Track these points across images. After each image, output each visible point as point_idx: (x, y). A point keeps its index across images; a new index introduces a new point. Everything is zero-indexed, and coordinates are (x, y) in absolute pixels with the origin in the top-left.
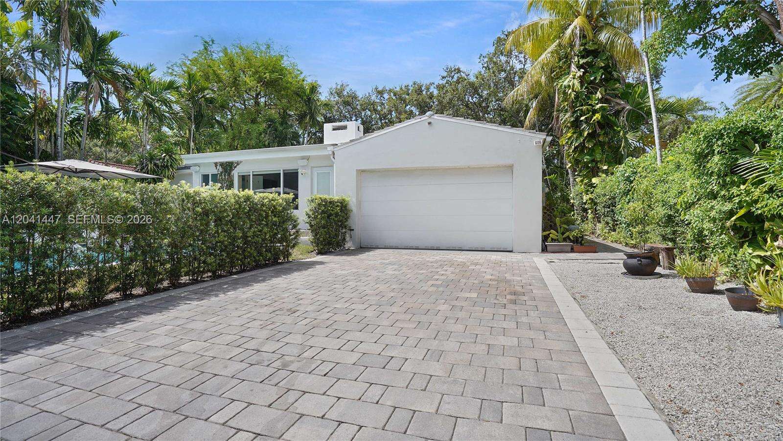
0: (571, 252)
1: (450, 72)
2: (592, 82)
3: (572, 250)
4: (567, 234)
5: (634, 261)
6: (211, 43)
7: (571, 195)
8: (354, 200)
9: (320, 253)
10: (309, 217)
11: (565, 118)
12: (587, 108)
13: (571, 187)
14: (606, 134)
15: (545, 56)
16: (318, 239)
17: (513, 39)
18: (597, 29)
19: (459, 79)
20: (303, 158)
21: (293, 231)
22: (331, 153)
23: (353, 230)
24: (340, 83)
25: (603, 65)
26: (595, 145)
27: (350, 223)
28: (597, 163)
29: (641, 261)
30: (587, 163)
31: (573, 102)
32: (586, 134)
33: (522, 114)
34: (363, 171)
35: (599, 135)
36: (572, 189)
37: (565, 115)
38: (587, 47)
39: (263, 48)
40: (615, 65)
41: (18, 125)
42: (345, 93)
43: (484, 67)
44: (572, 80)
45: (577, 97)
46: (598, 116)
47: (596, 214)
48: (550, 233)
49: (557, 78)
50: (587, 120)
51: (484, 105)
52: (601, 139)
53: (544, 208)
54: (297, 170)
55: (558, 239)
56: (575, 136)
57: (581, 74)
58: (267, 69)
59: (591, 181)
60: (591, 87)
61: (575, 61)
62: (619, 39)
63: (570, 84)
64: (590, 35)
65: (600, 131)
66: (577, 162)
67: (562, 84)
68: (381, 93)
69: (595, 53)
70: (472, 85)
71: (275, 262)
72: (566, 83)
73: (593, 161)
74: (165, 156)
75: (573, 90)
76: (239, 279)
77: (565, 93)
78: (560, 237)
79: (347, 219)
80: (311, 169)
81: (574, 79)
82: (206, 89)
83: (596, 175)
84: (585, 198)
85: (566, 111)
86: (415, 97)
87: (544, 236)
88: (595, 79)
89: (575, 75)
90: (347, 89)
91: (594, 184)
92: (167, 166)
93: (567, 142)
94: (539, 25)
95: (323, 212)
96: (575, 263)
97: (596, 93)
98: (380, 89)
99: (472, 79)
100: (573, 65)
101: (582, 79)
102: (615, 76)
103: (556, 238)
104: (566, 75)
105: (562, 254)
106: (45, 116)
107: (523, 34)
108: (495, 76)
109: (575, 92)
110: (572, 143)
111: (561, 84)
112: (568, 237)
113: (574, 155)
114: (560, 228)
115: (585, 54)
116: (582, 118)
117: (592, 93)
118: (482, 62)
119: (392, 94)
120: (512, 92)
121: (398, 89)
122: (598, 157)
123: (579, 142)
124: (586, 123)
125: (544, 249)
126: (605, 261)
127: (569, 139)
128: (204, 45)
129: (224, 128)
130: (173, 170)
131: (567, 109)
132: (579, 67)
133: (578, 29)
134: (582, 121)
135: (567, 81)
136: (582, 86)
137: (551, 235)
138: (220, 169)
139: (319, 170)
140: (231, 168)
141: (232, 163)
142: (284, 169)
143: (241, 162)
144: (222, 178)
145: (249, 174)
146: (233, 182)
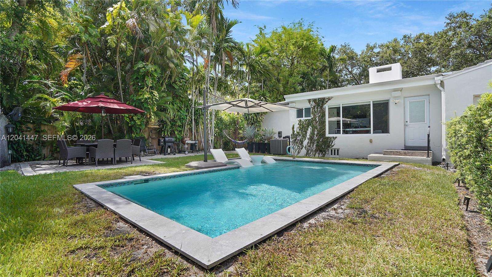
20: (395, 90)
22: (439, 82)
58: (303, 39)
80: (404, 99)
138: (313, 104)
139: (412, 99)
140: (323, 102)
141: (324, 99)
142: (373, 100)
143: (332, 98)
144: (315, 111)
145: (339, 106)
146: (325, 114)
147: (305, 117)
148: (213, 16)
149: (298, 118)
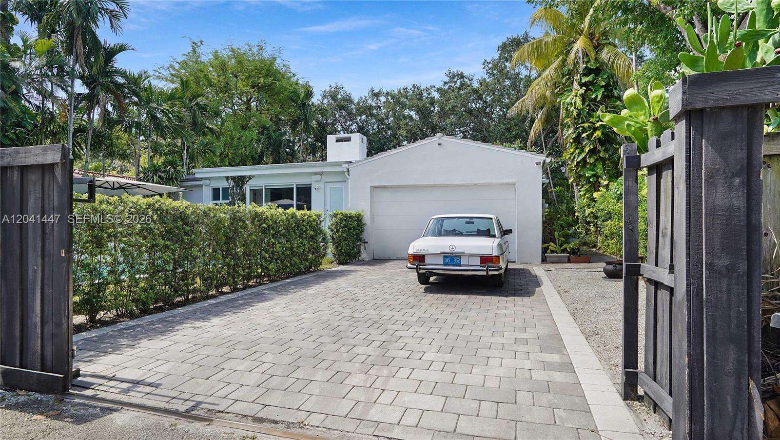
0: (568, 262)
1: (453, 77)
2: (595, 100)
3: (569, 261)
4: (565, 246)
5: (611, 267)
6: (199, 44)
7: (576, 208)
8: (368, 214)
9: (341, 263)
10: (332, 231)
11: (568, 134)
12: (589, 126)
13: (576, 200)
14: (606, 150)
15: (549, 72)
16: (340, 251)
17: (518, 55)
18: (598, 48)
19: (462, 85)
20: (316, 174)
21: (322, 244)
22: (346, 170)
23: (367, 243)
24: (334, 85)
25: (604, 84)
26: (596, 160)
27: (365, 236)
28: (598, 178)
29: (616, 267)
30: (589, 178)
31: (575, 119)
32: (587, 150)
33: (527, 124)
34: (376, 187)
35: (600, 152)
36: (577, 202)
37: (568, 130)
38: (589, 66)
39: (255, 50)
40: (616, 83)
41: (26, 138)
42: (339, 96)
43: (488, 73)
44: (573, 98)
45: (579, 115)
46: (598, 134)
47: (598, 227)
48: (550, 246)
49: (561, 94)
50: (589, 137)
51: (488, 110)
52: (602, 155)
53: (544, 222)
54: (311, 184)
55: (556, 251)
56: (577, 151)
57: (583, 92)
58: (260, 73)
59: (592, 195)
60: (593, 104)
61: (578, 78)
62: (618, 59)
63: (573, 101)
64: (592, 54)
65: (600, 148)
66: (579, 177)
67: (565, 102)
68: (377, 95)
69: (597, 71)
70: (475, 91)
71: (308, 270)
72: (568, 100)
73: (595, 175)
74: (170, 168)
75: (575, 108)
76: (290, 282)
77: (567, 109)
78: (559, 249)
79: (362, 232)
80: (324, 184)
81: (576, 96)
82: (199, 96)
83: (597, 190)
84: (588, 212)
85: (569, 127)
86: (415, 101)
87: (545, 248)
88: (597, 96)
89: (577, 93)
90: (342, 91)
91: (595, 198)
92: (172, 179)
93: (570, 158)
94: (543, 43)
95: (344, 226)
96: (570, 271)
97: (597, 110)
98: (376, 91)
99: (476, 85)
100: (575, 83)
101: (584, 97)
102: (616, 94)
103: (555, 249)
104: (569, 92)
105: (559, 264)
106: (54, 128)
107: (528, 51)
108: (500, 84)
109: (577, 109)
110: (574, 158)
111: (563, 101)
112: (566, 249)
113: (576, 170)
114: (559, 241)
115: (588, 72)
116: (584, 135)
117: (593, 111)
118: (487, 68)
119: (389, 98)
120: (517, 103)
121: (396, 92)
122: (600, 171)
123: (581, 157)
124: (588, 139)
125: (544, 260)
126: (595, 270)
127: (572, 154)
128: (193, 46)
129: (216, 136)
130: (177, 182)
131: (569, 125)
132: (581, 85)
133: (581, 52)
134: (583, 137)
135: (569, 98)
136: (583, 104)
137: (550, 247)
138: (232, 183)
139: (332, 185)
140: (243, 182)
141: (243, 177)
142: (297, 184)
143: (253, 176)
144: (233, 192)
145: (261, 188)
146: (245, 196)
147: (223, 199)
148: (78, 34)
149: (214, 200)
